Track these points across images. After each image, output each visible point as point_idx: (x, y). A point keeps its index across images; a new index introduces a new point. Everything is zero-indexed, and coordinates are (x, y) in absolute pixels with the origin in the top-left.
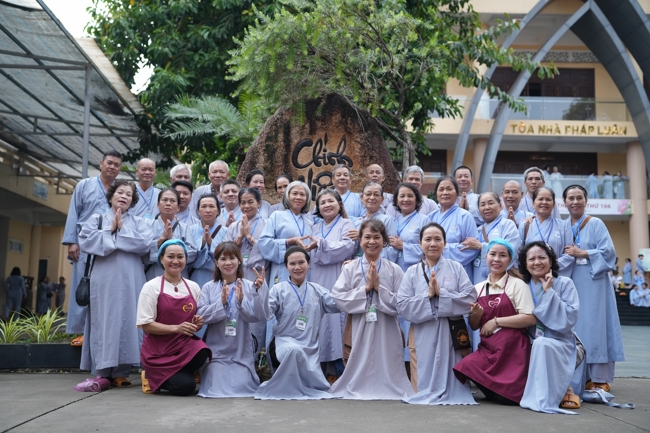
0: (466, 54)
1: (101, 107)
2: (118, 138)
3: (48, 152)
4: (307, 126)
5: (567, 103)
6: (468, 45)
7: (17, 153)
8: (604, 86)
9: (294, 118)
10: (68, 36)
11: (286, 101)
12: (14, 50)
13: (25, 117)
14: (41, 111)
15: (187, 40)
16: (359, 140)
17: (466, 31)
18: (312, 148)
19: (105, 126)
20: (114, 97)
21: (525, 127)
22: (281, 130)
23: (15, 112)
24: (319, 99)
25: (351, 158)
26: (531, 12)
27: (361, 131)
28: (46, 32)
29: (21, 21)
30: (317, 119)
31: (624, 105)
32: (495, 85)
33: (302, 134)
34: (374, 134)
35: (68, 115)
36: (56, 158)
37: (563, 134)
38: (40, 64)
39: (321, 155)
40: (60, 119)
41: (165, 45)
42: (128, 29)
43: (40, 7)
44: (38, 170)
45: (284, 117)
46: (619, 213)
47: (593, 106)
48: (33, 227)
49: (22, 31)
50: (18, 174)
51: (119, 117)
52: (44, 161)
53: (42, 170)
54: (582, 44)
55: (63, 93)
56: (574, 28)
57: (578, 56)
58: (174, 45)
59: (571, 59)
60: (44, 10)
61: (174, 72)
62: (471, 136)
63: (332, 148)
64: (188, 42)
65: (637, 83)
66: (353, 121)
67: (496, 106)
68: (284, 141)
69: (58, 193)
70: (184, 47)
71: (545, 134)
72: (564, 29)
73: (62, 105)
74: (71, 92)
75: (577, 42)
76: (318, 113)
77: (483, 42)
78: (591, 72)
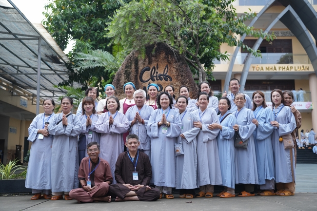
0: (230, 29)
1: (48, 59)
2: (59, 75)
3: (26, 84)
4: (147, 60)
5: (279, 55)
6: (231, 25)
7: (12, 85)
8: (297, 47)
9: (140, 55)
10: (28, 22)
11: (135, 46)
12: (3, 31)
13: (13, 66)
14: (21, 63)
15: (91, 26)
16: (175, 66)
17: (229, 18)
18: (150, 71)
19: (52, 69)
20: (55, 54)
21: (259, 68)
22: (133, 62)
23: (8, 64)
24: (153, 45)
25: (171, 76)
26: (260, 12)
27: (176, 62)
28: (17, 20)
29: (3, 14)
30: (153, 56)
31: (307, 56)
32: (245, 45)
33: (144, 64)
34: (183, 63)
35: (34, 65)
36: (31, 87)
37: (278, 70)
38: (16, 37)
39: (155, 75)
40: (30, 67)
41: (79, 28)
42: (61, 20)
43: (12, 7)
44: (23, 93)
45: (135, 55)
46: (306, 109)
47: (292, 57)
48: (21, 121)
49: (5, 20)
50: (12, 95)
51: (58, 64)
52: (25, 89)
53: (24, 93)
54: (286, 27)
55: (29, 53)
56: (281, 20)
57: (284, 33)
58: (84, 28)
59: (280, 35)
60: (15, 8)
61: (85, 41)
62: (233, 72)
63: (160, 71)
64: (92, 26)
65: (313, 45)
66: (172, 57)
67: (245, 58)
68: (135, 68)
69: (32, 104)
70: (90, 29)
71: (269, 71)
72: (277, 20)
73: (30, 59)
74: (33, 52)
75: (283, 26)
76: (153, 53)
77: (239, 24)
78: (290, 41)
